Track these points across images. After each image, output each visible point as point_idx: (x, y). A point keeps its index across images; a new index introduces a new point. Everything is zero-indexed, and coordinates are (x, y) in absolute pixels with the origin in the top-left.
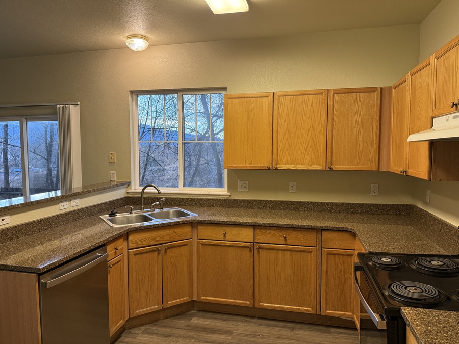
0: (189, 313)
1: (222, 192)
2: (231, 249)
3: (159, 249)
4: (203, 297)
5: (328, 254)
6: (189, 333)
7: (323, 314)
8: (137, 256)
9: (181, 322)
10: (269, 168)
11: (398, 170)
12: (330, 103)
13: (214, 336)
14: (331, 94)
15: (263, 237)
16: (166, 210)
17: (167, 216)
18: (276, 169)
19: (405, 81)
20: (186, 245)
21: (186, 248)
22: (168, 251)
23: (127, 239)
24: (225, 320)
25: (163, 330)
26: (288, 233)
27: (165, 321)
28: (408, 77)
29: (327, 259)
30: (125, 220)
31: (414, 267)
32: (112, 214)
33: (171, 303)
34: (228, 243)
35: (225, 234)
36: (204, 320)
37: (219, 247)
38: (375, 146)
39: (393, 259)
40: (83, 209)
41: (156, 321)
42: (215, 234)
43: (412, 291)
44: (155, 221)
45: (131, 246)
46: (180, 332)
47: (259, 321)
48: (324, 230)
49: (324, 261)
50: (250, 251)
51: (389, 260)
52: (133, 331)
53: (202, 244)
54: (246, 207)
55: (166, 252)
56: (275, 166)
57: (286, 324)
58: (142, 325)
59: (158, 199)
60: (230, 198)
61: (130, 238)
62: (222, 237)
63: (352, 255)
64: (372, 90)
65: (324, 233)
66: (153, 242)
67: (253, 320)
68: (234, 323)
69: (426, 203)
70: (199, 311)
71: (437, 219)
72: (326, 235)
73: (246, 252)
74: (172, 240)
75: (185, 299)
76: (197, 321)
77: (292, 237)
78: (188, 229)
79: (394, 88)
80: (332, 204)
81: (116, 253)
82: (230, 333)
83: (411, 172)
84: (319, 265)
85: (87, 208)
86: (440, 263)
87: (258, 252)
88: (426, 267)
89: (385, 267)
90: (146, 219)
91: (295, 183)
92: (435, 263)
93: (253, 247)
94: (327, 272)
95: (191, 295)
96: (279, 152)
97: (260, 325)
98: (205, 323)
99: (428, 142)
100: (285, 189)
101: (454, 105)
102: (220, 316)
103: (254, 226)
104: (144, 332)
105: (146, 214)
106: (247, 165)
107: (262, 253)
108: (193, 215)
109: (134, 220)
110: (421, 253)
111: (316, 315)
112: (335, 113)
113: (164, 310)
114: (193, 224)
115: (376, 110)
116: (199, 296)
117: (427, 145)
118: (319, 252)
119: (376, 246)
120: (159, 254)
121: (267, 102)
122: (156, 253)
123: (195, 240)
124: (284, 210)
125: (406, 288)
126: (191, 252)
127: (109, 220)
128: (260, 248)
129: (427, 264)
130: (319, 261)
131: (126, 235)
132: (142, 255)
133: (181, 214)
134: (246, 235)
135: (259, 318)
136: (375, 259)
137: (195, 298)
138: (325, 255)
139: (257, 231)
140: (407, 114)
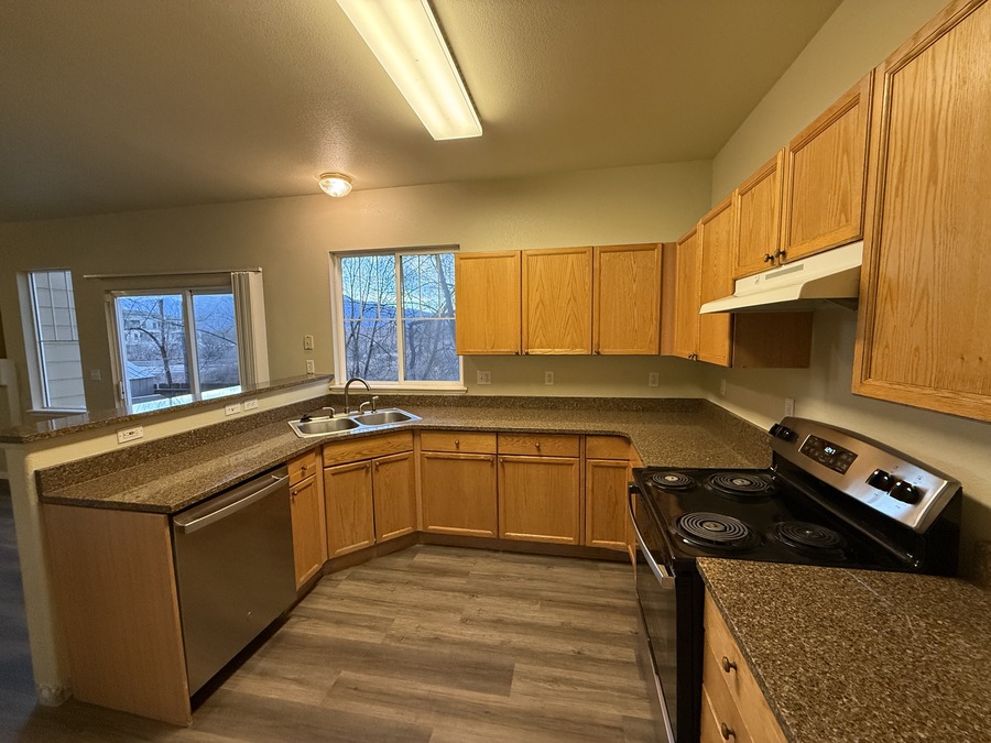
0: (413, 547)
1: (455, 386)
2: (466, 463)
3: (368, 466)
4: (430, 527)
5: (595, 466)
6: (410, 577)
7: (588, 545)
8: (336, 477)
9: (401, 561)
10: (517, 354)
11: (685, 354)
12: (596, 265)
13: (443, 580)
14: (597, 253)
15: (508, 447)
16: (379, 412)
17: (381, 420)
18: (527, 354)
19: (695, 232)
20: (406, 459)
21: (406, 463)
22: (380, 468)
23: (322, 453)
24: (460, 556)
25: (376, 573)
26: (542, 440)
27: (379, 560)
28: (700, 227)
29: (593, 474)
30: (322, 426)
31: (710, 488)
32: (306, 419)
33: (387, 536)
34: (462, 456)
35: (457, 444)
36: (433, 556)
37: (451, 462)
38: (655, 323)
39: (681, 476)
40: (263, 413)
41: (368, 560)
42: (445, 444)
43: (710, 528)
44: (362, 429)
45: (327, 463)
46: (399, 575)
47: (507, 556)
48: (589, 435)
49: (589, 476)
50: (492, 465)
51: (675, 479)
52: (333, 576)
53: (428, 458)
54: (489, 406)
55: (377, 469)
56: (525, 351)
57: (540, 559)
58: (347, 568)
59: (369, 397)
60: (467, 394)
61: (326, 452)
62: (454, 448)
63: (625, 468)
64: (651, 247)
65: (588, 438)
66: (358, 457)
67: (497, 555)
68: (472, 560)
69: (721, 397)
70: (426, 544)
71: (735, 418)
72: (591, 442)
73: (487, 468)
74: (385, 453)
75: (407, 530)
76: (423, 559)
77: (548, 446)
78: (407, 439)
79: (680, 244)
80: (600, 399)
81: (303, 474)
82: (465, 574)
83: (704, 357)
84: (582, 482)
85: (269, 411)
86: (746, 483)
87: (503, 466)
88: (727, 489)
89: (671, 489)
90: (351, 425)
91: (552, 373)
92: (738, 482)
93: (497, 461)
94: (593, 490)
95: (415, 524)
96: (531, 330)
97: (507, 561)
98: (434, 561)
99: (728, 314)
100: (540, 381)
101: (769, 258)
102: (454, 551)
103: (498, 433)
104: (349, 578)
105: (352, 418)
106: (489, 350)
107: (509, 468)
108: (415, 419)
109: (335, 427)
110: (718, 467)
111: (579, 545)
112: (602, 278)
113: (377, 545)
114: (415, 431)
115: (656, 274)
116: (425, 526)
117: (726, 318)
118: (582, 464)
119: (657, 458)
120: (367, 472)
121: (512, 264)
122: (364, 471)
123: (418, 453)
124: (539, 409)
125: (701, 524)
126: (412, 469)
127: (300, 428)
128: (505, 461)
129: (728, 484)
130: (582, 476)
131: (319, 448)
132: (343, 475)
133: (400, 418)
134: (487, 445)
135: (504, 551)
136: (656, 477)
137: (420, 529)
138: (591, 468)
139: (501, 439)
140: (698, 278)
